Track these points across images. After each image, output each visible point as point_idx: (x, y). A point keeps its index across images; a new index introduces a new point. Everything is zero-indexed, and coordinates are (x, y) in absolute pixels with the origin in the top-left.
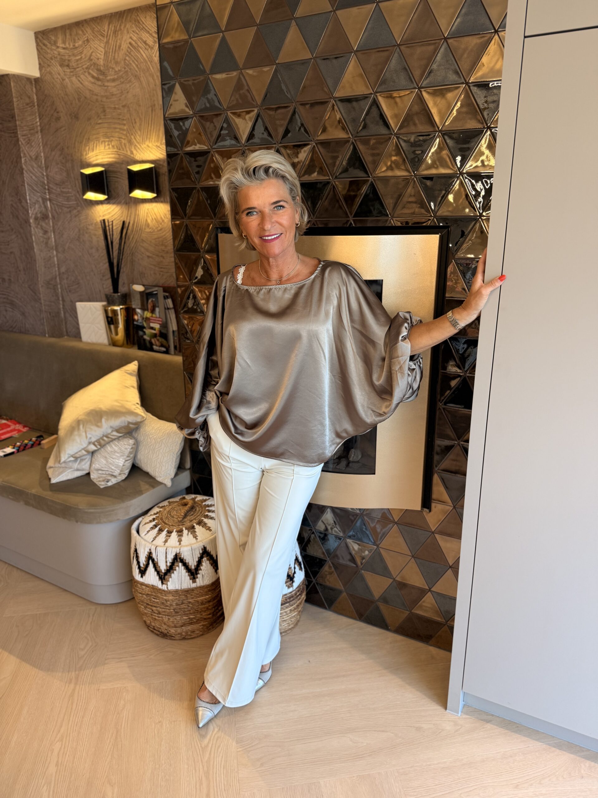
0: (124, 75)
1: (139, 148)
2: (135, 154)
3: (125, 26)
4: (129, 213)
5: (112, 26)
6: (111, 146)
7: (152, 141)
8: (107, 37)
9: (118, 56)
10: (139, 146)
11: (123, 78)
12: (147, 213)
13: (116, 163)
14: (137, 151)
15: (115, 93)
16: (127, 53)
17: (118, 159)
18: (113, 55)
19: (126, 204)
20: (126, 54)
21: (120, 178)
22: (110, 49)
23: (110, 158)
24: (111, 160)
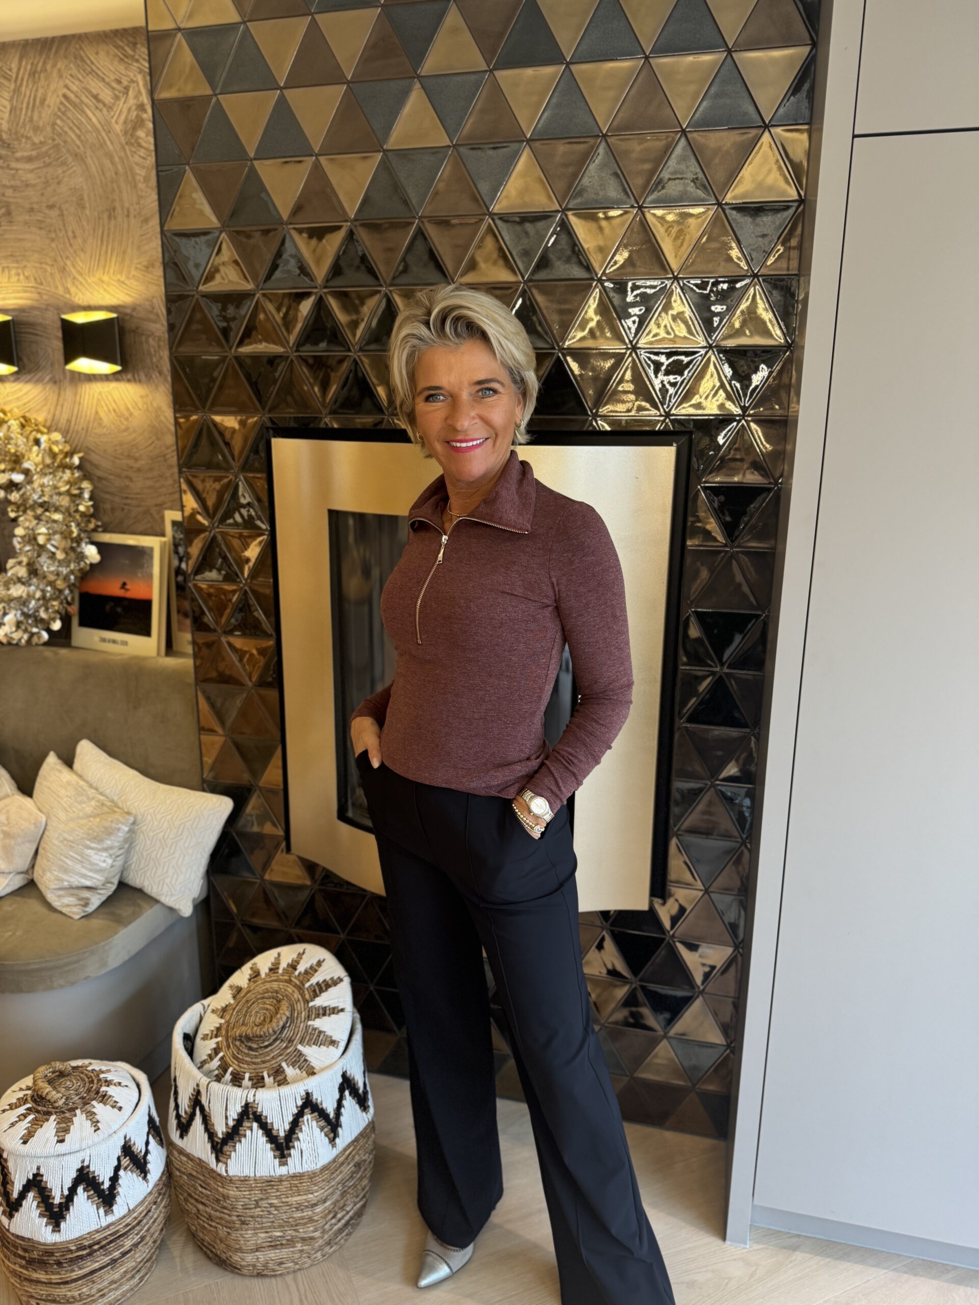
0: (51, 152)
1: (81, 283)
2: (73, 294)
3: (54, 65)
4: (61, 400)
5: (27, 63)
6: (22, 277)
7: (108, 272)
8: (16, 81)
9: (40, 117)
10: (81, 279)
11: (49, 156)
12: (98, 400)
13: (32, 308)
14: (77, 287)
15: (33, 182)
16: (59, 113)
17: (38, 300)
18: (29, 113)
19: (55, 382)
20: (55, 114)
21: (42, 336)
22: (22, 103)
23: (20, 298)
24: (21, 302)
